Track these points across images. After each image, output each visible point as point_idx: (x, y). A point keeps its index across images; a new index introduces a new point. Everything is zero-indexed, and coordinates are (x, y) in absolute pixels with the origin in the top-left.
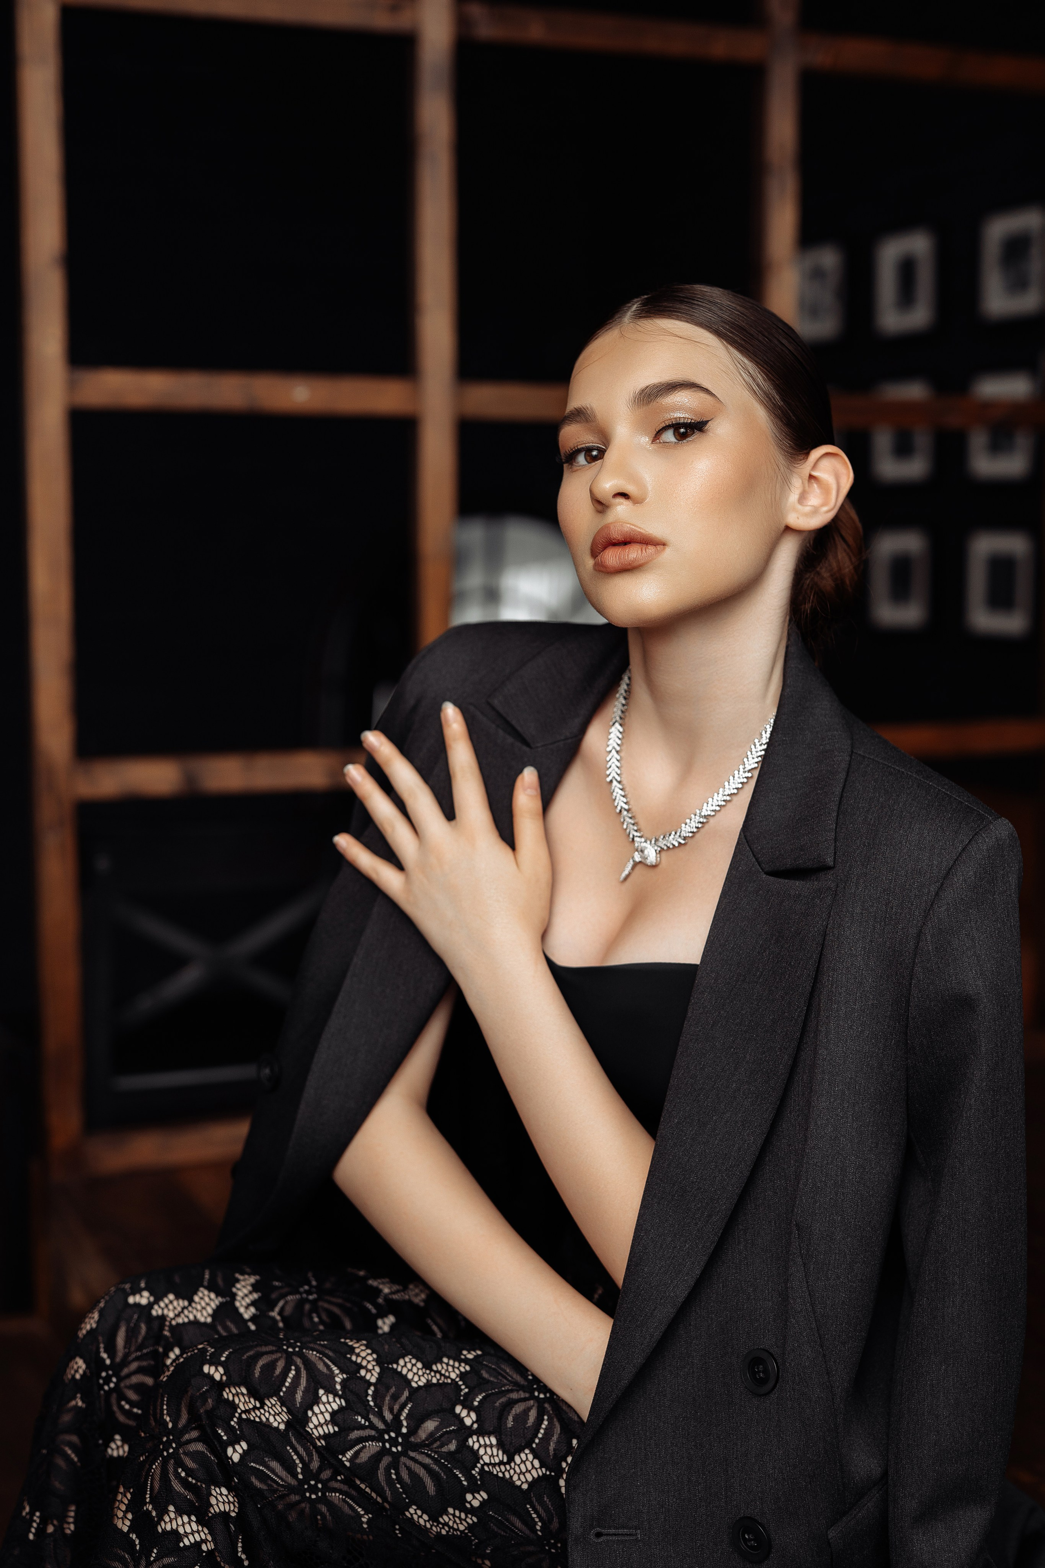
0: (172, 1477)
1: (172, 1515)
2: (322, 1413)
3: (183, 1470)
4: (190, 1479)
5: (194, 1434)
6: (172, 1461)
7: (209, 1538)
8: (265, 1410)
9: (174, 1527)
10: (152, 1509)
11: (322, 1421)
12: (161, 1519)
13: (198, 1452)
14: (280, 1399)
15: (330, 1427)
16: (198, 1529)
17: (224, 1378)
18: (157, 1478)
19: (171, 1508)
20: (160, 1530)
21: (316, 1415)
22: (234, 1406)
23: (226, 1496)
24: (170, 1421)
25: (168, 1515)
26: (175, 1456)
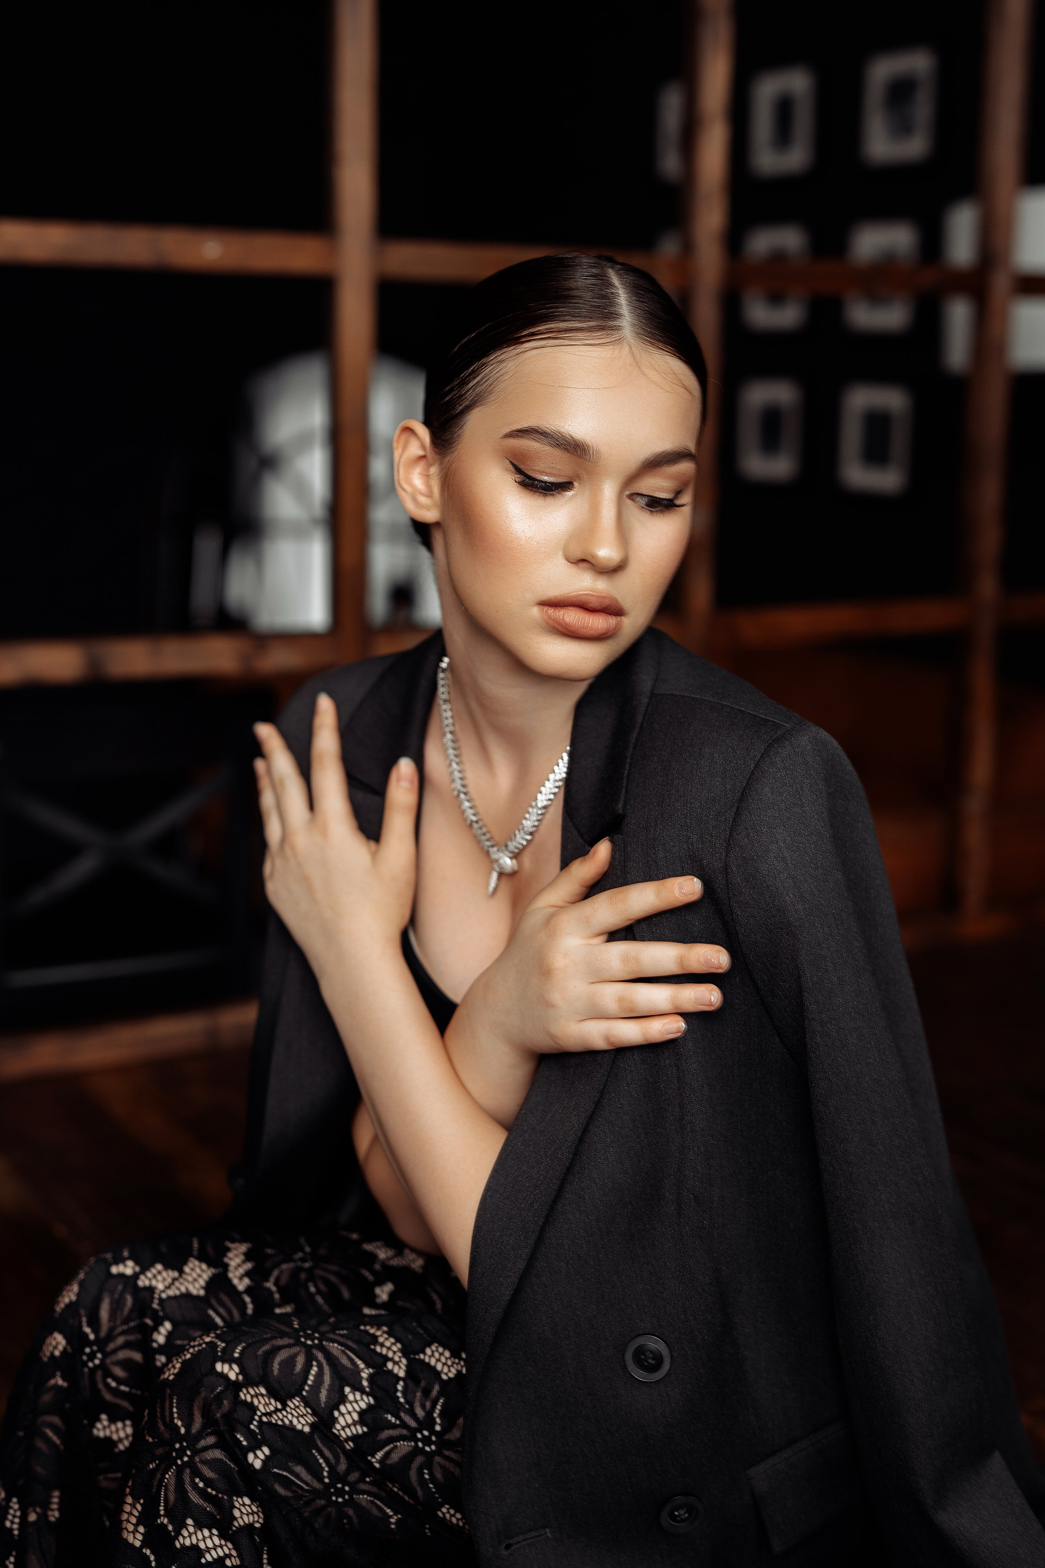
0: (189, 1488)
1: (191, 1529)
2: (349, 1413)
3: (201, 1480)
4: (209, 1490)
5: (211, 1440)
6: (188, 1471)
7: (234, 1553)
8: (287, 1412)
9: (194, 1541)
10: (168, 1522)
11: (350, 1421)
12: (178, 1533)
13: (216, 1460)
14: (303, 1399)
15: (358, 1427)
16: (221, 1544)
17: (241, 1377)
18: (172, 1488)
19: (190, 1521)
20: (178, 1545)
21: (343, 1415)
22: (253, 1409)
23: (249, 1506)
24: (182, 1425)
25: (187, 1529)
26: (191, 1464)
